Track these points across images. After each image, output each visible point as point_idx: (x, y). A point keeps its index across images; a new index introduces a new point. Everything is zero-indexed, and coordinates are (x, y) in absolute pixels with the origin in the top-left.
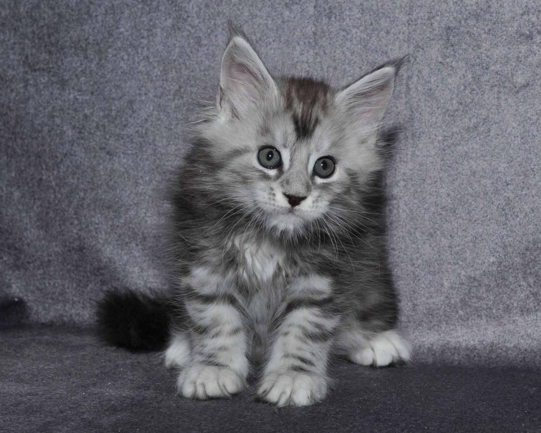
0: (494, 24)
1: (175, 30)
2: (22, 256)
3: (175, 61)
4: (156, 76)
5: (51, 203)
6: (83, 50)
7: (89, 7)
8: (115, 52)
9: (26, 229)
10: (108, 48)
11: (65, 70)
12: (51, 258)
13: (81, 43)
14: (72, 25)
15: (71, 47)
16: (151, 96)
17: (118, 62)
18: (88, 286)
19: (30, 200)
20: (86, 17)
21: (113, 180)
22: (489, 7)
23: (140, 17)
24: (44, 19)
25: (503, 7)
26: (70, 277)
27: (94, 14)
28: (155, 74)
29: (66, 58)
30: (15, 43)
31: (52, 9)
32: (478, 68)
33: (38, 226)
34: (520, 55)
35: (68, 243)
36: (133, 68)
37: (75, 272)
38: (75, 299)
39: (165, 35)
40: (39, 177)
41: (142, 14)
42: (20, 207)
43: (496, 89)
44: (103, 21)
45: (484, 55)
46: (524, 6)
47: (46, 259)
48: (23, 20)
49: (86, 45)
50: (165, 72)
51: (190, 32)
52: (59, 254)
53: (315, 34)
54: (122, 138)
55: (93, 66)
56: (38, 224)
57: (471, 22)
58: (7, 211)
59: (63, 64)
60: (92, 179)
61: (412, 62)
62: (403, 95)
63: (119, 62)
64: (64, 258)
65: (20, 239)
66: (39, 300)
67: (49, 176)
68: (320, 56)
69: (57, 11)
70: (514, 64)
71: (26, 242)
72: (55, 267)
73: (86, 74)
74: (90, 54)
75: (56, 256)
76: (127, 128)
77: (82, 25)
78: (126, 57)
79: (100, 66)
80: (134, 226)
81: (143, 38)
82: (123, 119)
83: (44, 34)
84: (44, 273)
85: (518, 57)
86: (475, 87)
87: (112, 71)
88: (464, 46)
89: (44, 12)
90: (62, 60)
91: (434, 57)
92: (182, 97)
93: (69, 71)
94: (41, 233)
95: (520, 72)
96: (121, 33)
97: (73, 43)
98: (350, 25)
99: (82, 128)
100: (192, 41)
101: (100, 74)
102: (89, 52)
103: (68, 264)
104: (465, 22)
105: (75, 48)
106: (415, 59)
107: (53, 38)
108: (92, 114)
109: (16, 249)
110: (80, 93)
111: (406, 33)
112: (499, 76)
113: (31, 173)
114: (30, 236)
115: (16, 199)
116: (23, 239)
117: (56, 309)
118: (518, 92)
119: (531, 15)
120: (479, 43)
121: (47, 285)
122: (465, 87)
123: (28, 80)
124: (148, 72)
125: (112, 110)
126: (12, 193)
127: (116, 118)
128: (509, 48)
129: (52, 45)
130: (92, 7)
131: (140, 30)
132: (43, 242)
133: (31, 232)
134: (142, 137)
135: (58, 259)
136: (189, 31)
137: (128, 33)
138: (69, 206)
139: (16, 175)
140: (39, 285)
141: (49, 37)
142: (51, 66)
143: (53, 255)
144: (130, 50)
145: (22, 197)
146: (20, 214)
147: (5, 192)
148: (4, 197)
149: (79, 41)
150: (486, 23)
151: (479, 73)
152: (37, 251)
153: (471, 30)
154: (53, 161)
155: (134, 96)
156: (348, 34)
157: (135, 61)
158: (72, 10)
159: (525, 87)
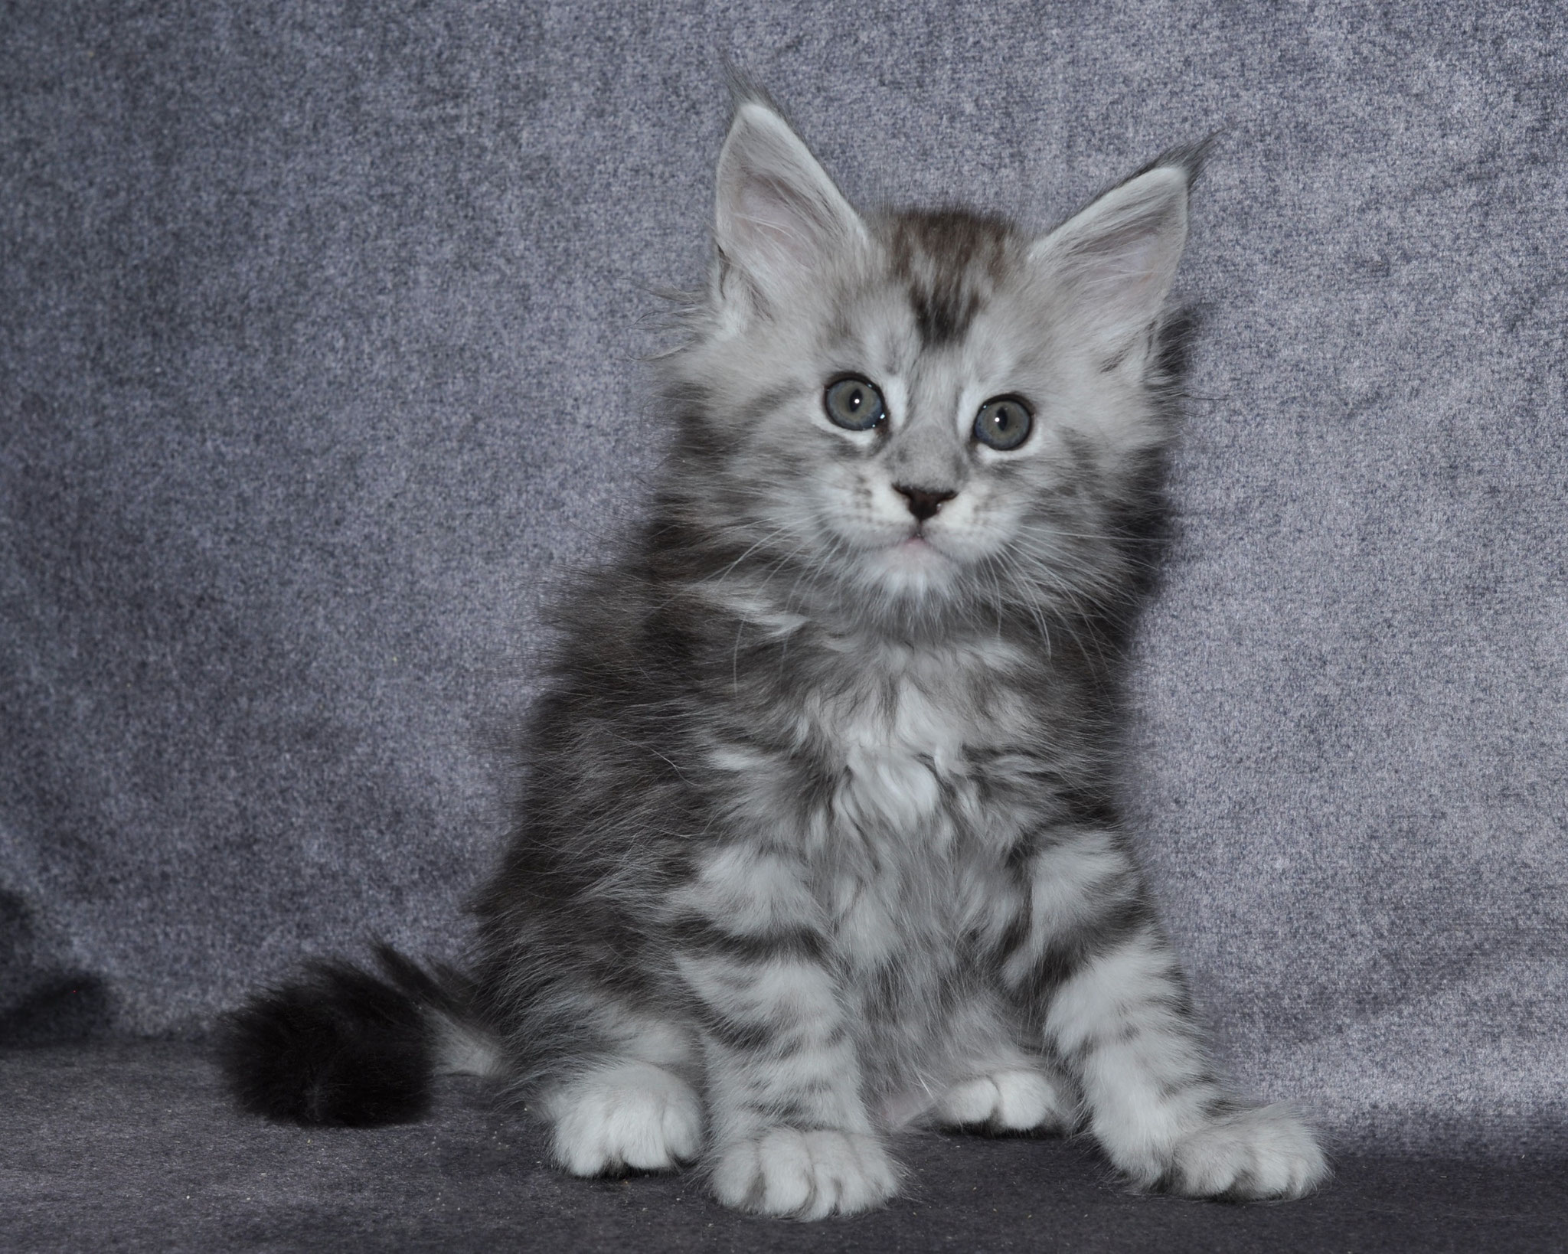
0: (1288, 236)
1: (465, 269)
2: (98, 864)
3: (462, 349)
4: (414, 392)
5: (169, 726)
6: (234, 327)
7: (248, 214)
8: (312, 331)
9: (106, 794)
10: (295, 321)
11: (191, 381)
12: (168, 869)
13: (229, 308)
14: (207, 263)
15: (206, 321)
16: (402, 443)
17: (320, 357)
18: (263, 939)
19: (117, 717)
20: (241, 240)
21: (314, 664)
22: (1275, 191)
23: (376, 238)
24: (141, 249)
25: (1311, 191)
26: (218, 918)
27: (262, 233)
28: (413, 386)
29: (193, 348)
30: (71, 314)
31: (160, 221)
32: (1246, 353)
33: (135, 785)
34: (1357, 317)
35: (211, 827)
36: (357, 370)
37: (230, 903)
38: (231, 973)
39: (439, 281)
40: (139, 658)
41: (380, 229)
42: (92, 737)
43: (1295, 409)
44: (282, 250)
45: (1261, 320)
46: (1365, 187)
47: (156, 873)
48: (90, 253)
49: (243, 313)
50: (438, 380)
51: (504, 275)
52: (190, 856)
54: (332, 555)
55: (258, 366)
56: (136, 779)
57: (1228, 233)
58: (59, 748)
59: (186, 364)
60: (264, 661)
63: (324, 355)
64: (203, 868)
65: (92, 819)
66: (139, 976)
67: (164, 655)
69: (170, 226)
70: (1341, 342)
71: (106, 828)
72: (179, 891)
73: (242, 388)
74: (251, 338)
75: (181, 862)
76: (342, 528)
77: (231, 263)
78: (340, 344)
79: (276, 367)
80: (370, 784)
81: (381, 291)
82: (334, 505)
83: (140, 288)
84: (153, 908)
85: (1352, 324)
87: (305, 379)
89: (141, 231)
90: (184, 355)
92: (481, 445)
93: (202, 382)
94: (144, 803)
95: (1357, 363)
96: (327, 280)
97: (209, 309)
100: (506, 297)
101: (275, 387)
102: (249, 332)
103: (212, 883)
104: (1212, 233)
105: (215, 323)
107: (161, 298)
108: (258, 491)
109: (82, 845)
110: (227, 439)
112: (1301, 375)
113: (118, 649)
114: (115, 810)
115: (81, 718)
116: (100, 819)
117: (182, 1000)
118: (1351, 416)
119: (1385, 212)
120: (1249, 287)
121: (161, 938)
123: (104, 407)
124: (395, 380)
125: (305, 481)
126: (70, 701)
127: (316, 502)
128: (1327, 300)
129: (160, 313)
130: (255, 213)
131: (376, 270)
132: (149, 828)
133: (117, 801)
134: (381, 551)
135: (186, 870)
136: (499, 269)
137: (345, 281)
138: (215, 730)
139: (80, 655)
140: (139, 939)
141: (153, 295)
142: (158, 370)
143: (175, 862)
144: (349, 324)
145: (95, 711)
146: (90, 753)
147: (54, 698)
148: (52, 712)
149: (226, 302)
150: (1268, 233)
151: (1250, 366)
152: (133, 852)
153: (1227, 254)
154: (170, 617)
155: (359, 444)
157: (362, 352)
158: (209, 223)
159: (1369, 401)
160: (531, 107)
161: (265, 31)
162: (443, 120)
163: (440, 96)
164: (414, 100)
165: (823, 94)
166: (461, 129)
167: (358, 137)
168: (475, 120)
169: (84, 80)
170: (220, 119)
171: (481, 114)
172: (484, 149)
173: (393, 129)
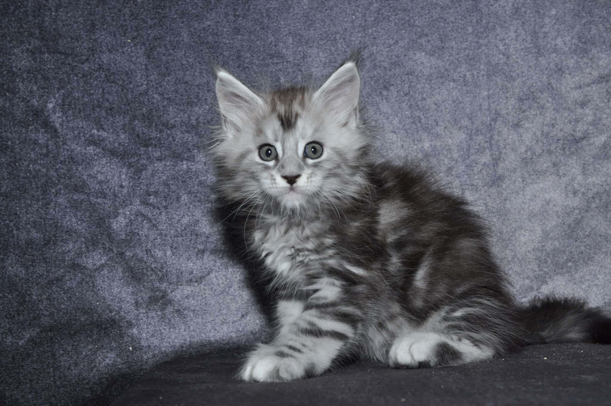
15: (182, 126)
20: (196, 100)
27: (204, 99)
32: (544, 127)
43: (561, 142)
53: (410, 107)
59: (174, 140)
61: (493, 125)
62: (487, 150)
68: (416, 124)
74: (201, 131)
77: (192, 107)
86: (545, 142)
88: (533, 112)
89: (153, 98)
91: (511, 120)
98: (440, 100)
99: (197, 192)
102: (200, 129)
106: (495, 123)
111: (487, 104)
112: (562, 133)
118: (577, 142)
122: (537, 141)
156: (439, 107)
158: (182, 95)
159: (584, 138)
160: (305, 60)
161: (202, 35)
162: (273, 64)
163: (272, 56)
164: (261, 58)
165: (407, 57)
166: (280, 66)
167: (241, 68)
168: (285, 63)
169: (126, 49)
170: (185, 62)
171: (287, 62)
172: (289, 72)
173: (254, 67)
